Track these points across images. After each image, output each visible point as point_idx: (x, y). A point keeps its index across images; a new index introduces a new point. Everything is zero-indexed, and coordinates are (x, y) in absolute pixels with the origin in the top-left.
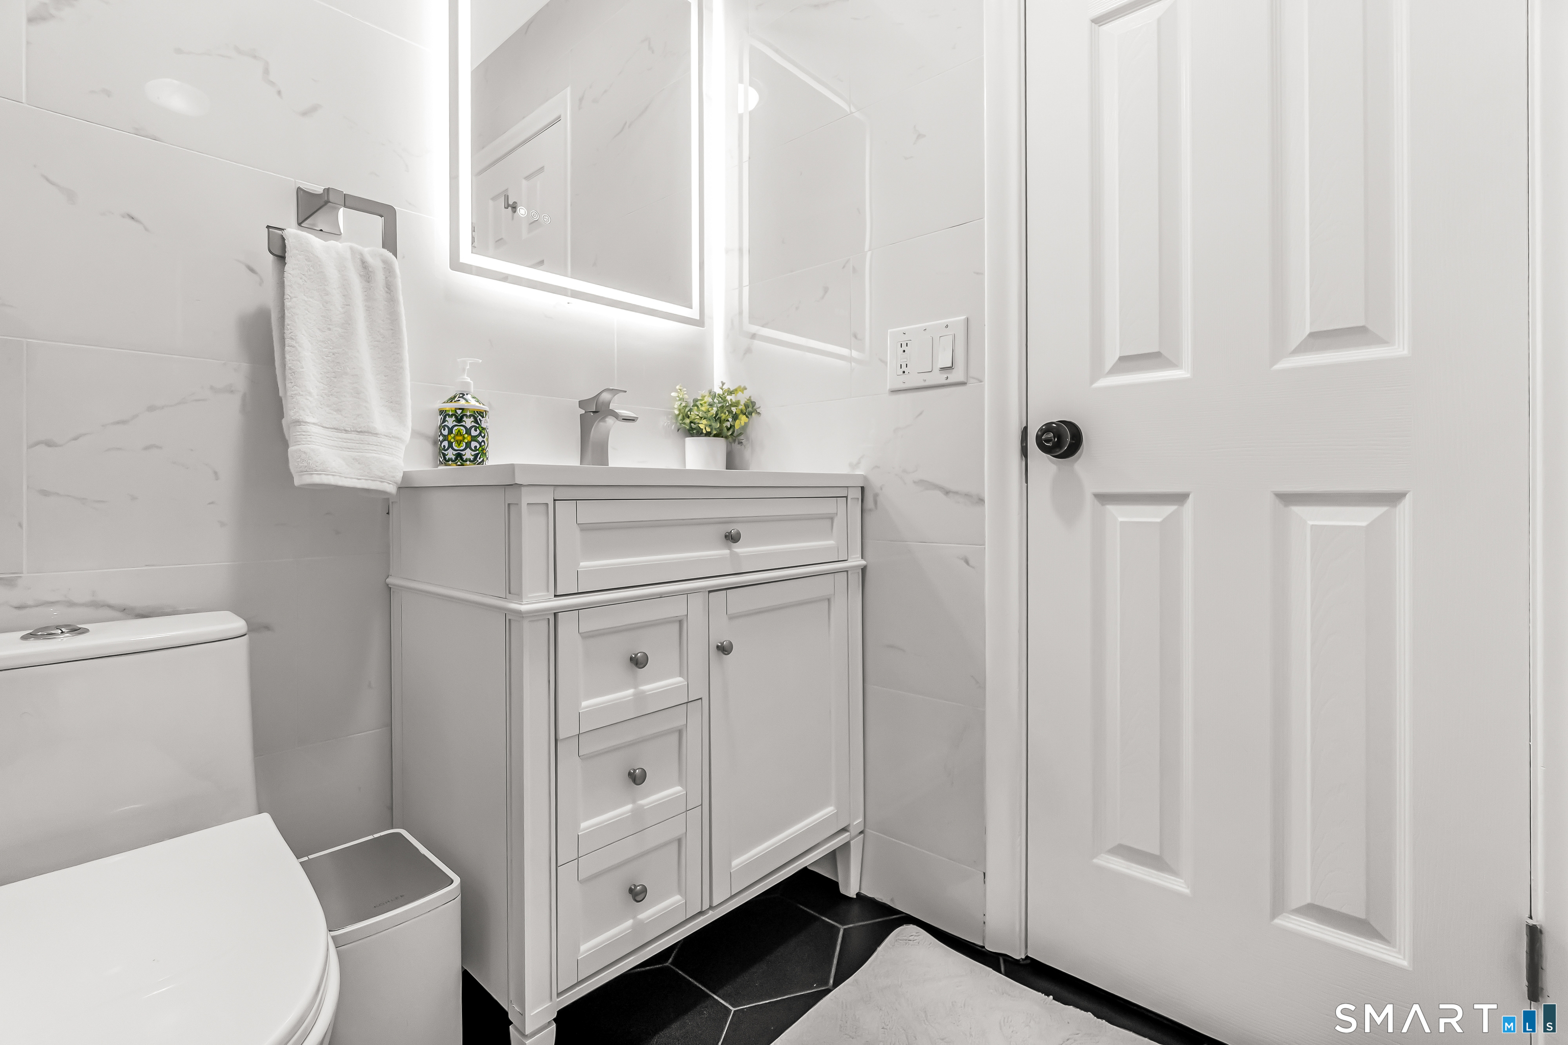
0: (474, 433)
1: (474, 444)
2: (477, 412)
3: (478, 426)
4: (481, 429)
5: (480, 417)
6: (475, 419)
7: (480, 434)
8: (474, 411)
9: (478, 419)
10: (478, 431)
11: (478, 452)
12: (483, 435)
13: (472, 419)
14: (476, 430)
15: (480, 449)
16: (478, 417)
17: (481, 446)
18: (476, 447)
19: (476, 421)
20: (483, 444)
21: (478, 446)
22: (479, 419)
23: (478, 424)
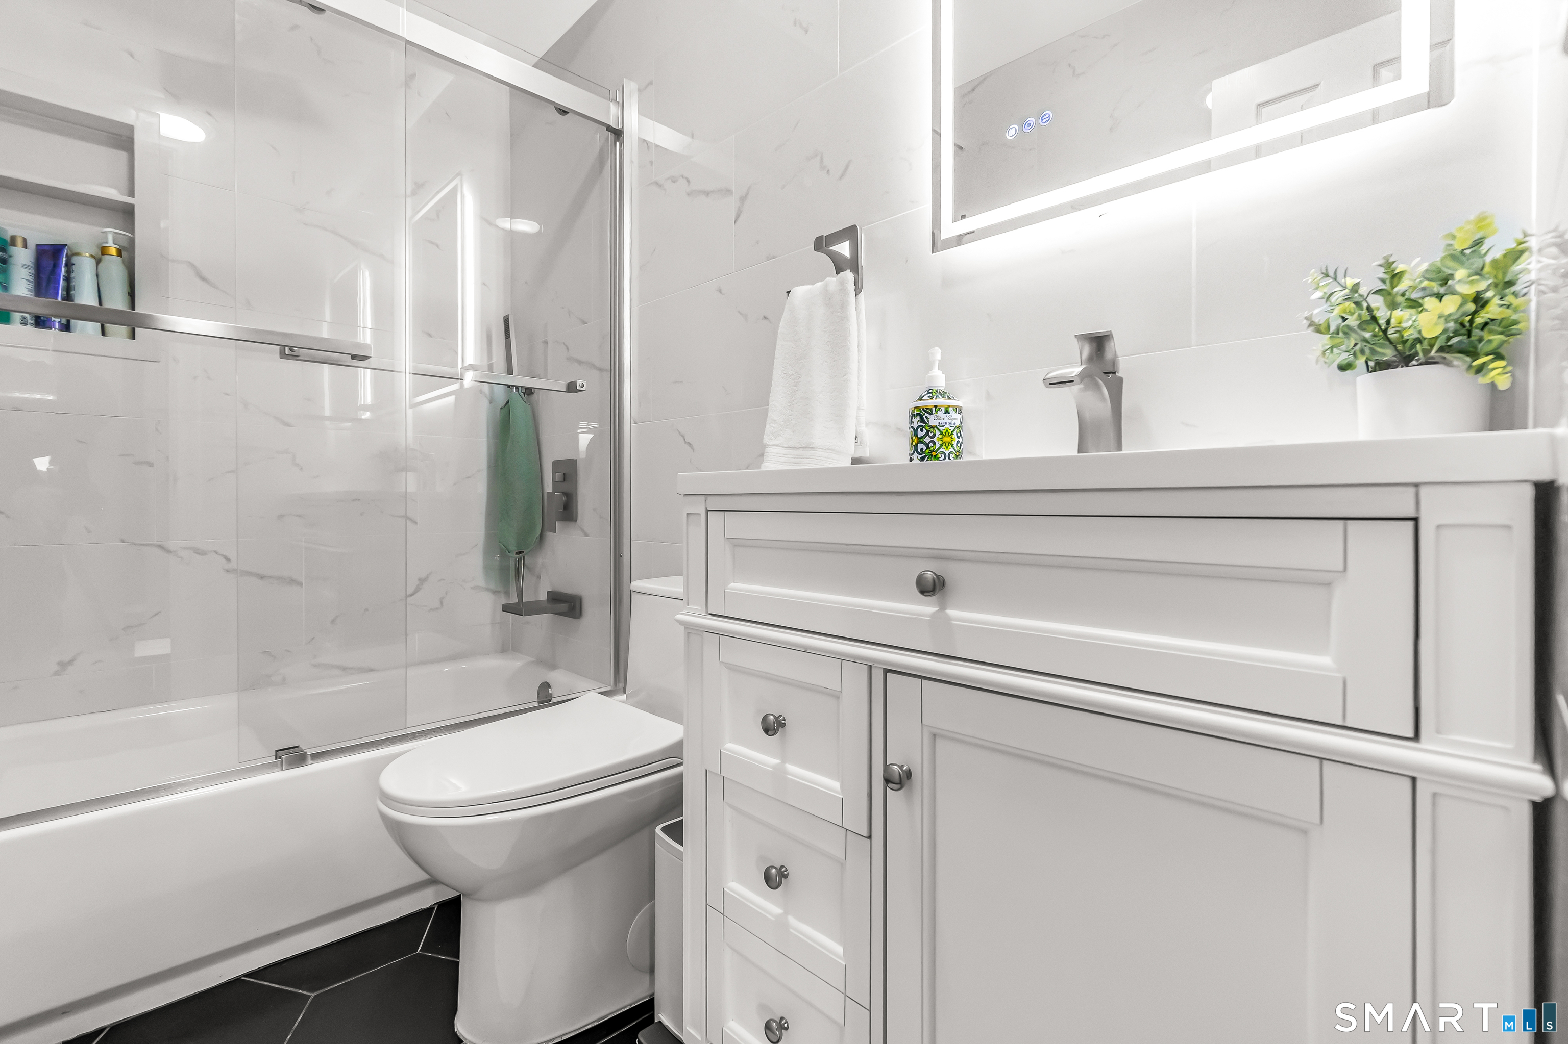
0: (920, 434)
1: (920, 446)
2: (923, 409)
3: (924, 425)
4: (927, 428)
5: (926, 414)
6: (921, 417)
7: (927, 434)
8: (920, 409)
9: (924, 417)
10: (925, 431)
11: (924, 455)
12: (931, 434)
13: (918, 418)
14: (922, 431)
15: (928, 451)
16: (924, 414)
17: (928, 447)
18: (922, 449)
19: (922, 420)
20: (931, 444)
21: (925, 448)
22: (926, 417)
23: (925, 423)
